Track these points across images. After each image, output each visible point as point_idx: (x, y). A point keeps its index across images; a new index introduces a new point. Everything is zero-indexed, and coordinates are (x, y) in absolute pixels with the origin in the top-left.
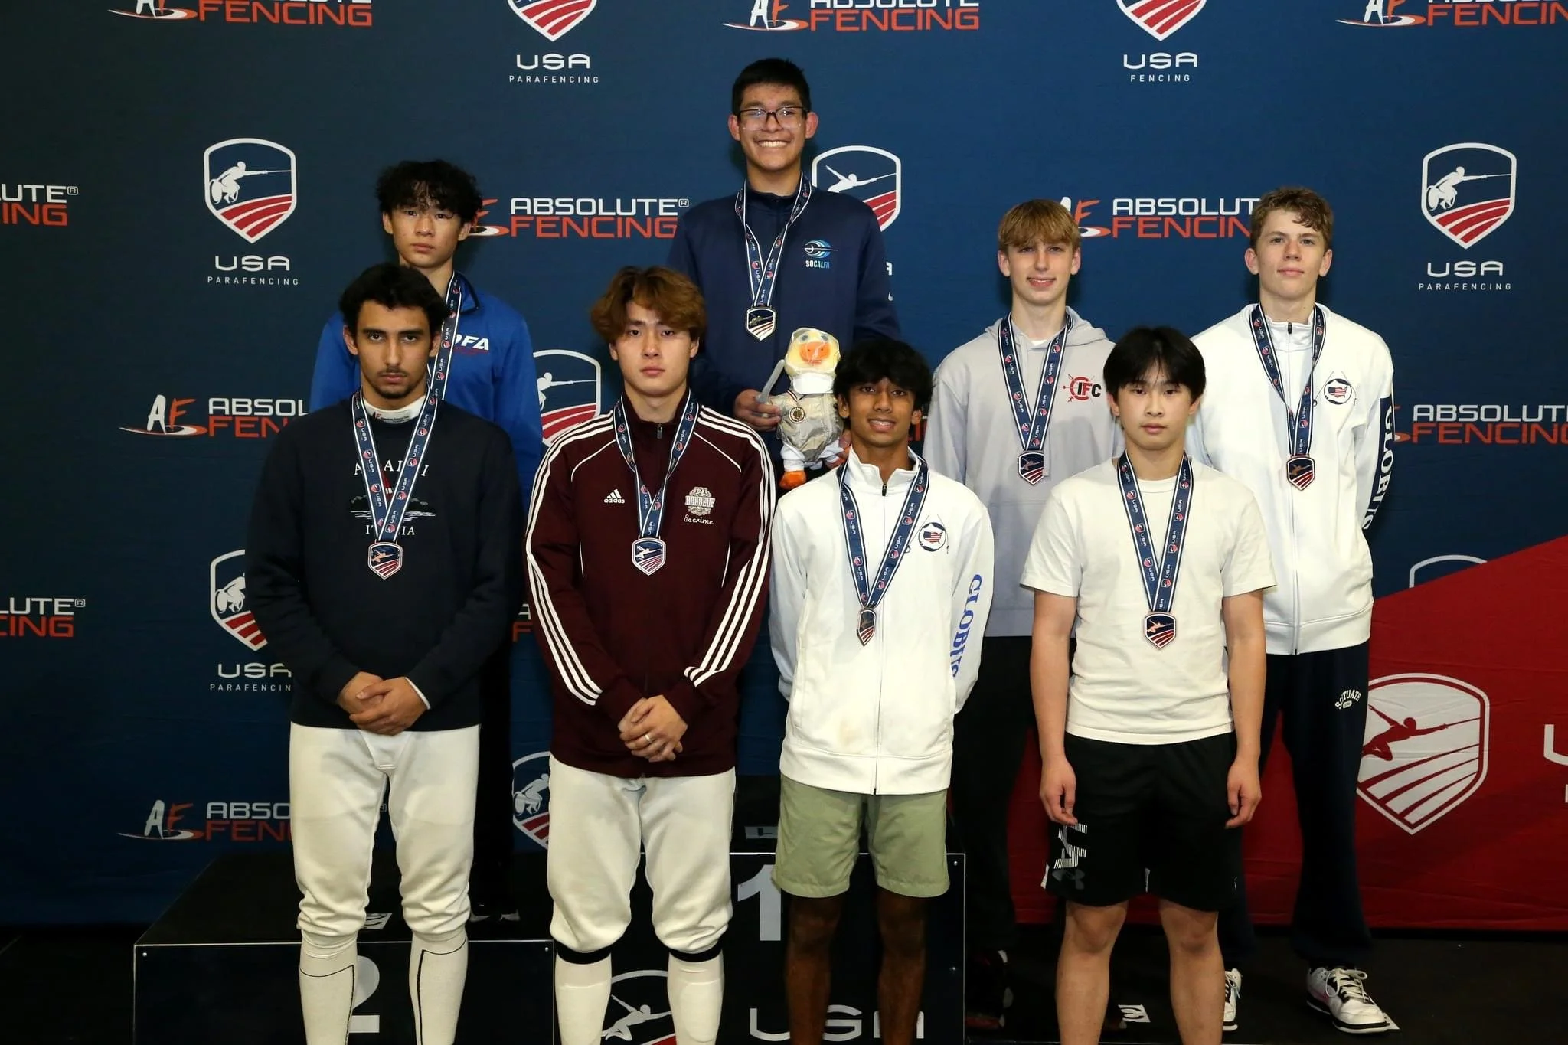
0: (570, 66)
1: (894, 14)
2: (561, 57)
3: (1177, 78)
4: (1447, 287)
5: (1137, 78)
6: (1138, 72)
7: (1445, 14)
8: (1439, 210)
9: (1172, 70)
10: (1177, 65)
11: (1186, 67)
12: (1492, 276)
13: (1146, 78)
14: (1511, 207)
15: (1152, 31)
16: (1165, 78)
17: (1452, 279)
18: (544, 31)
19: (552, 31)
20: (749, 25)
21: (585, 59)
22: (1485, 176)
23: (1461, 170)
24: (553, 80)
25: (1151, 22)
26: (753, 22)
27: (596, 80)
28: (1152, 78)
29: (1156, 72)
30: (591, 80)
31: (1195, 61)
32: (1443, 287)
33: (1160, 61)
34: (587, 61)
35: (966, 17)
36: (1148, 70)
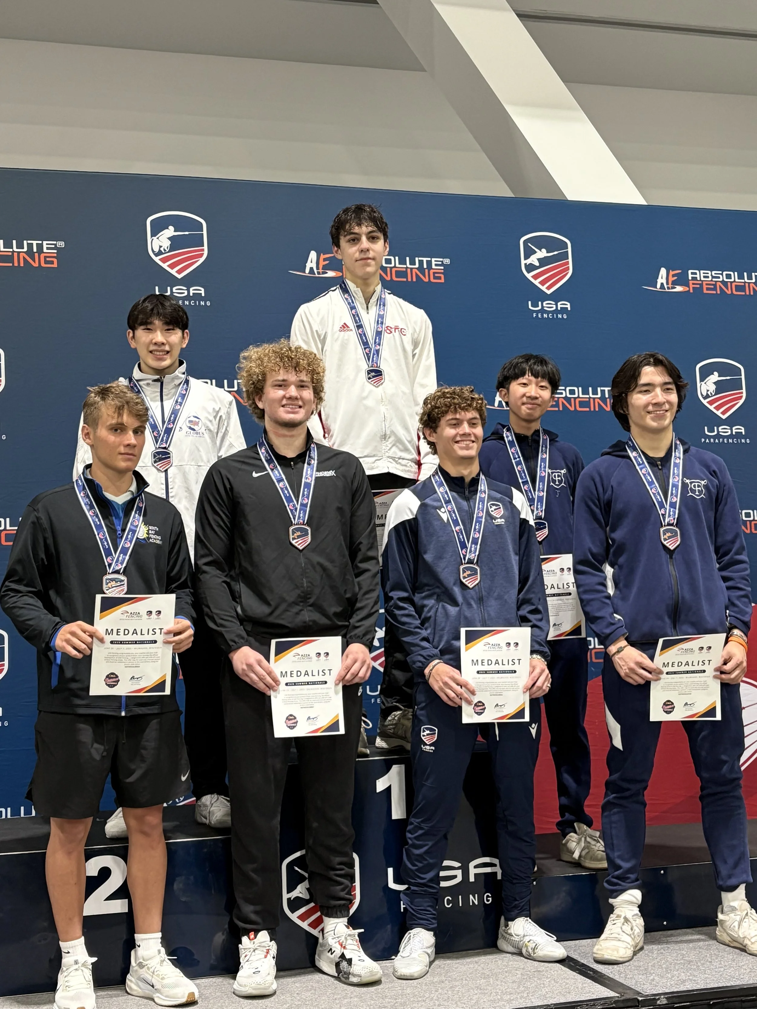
0: (191, 295)
1: (394, 270)
2: (185, 288)
3: (560, 316)
4: (717, 441)
5: (537, 315)
6: (537, 312)
7: (698, 286)
8: (707, 396)
9: (556, 311)
10: (559, 309)
11: (564, 310)
12: (739, 435)
13: (542, 315)
14: (744, 395)
15: (544, 288)
16: (553, 316)
17: (718, 436)
18: (173, 272)
19: (179, 272)
20: (305, 272)
21: (200, 290)
22: (728, 378)
23: (716, 374)
24: (180, 302)
25: (542, 283)
26: (307, 271)
27: (208, 303)
28: (545, 316)
29: (548, 312)
30: (205, 303)
31: (568, 306)
32: (715, 441)
33: (549, 306)
34: (202, 292)
35: (436, 275)
36: (543, 311)
